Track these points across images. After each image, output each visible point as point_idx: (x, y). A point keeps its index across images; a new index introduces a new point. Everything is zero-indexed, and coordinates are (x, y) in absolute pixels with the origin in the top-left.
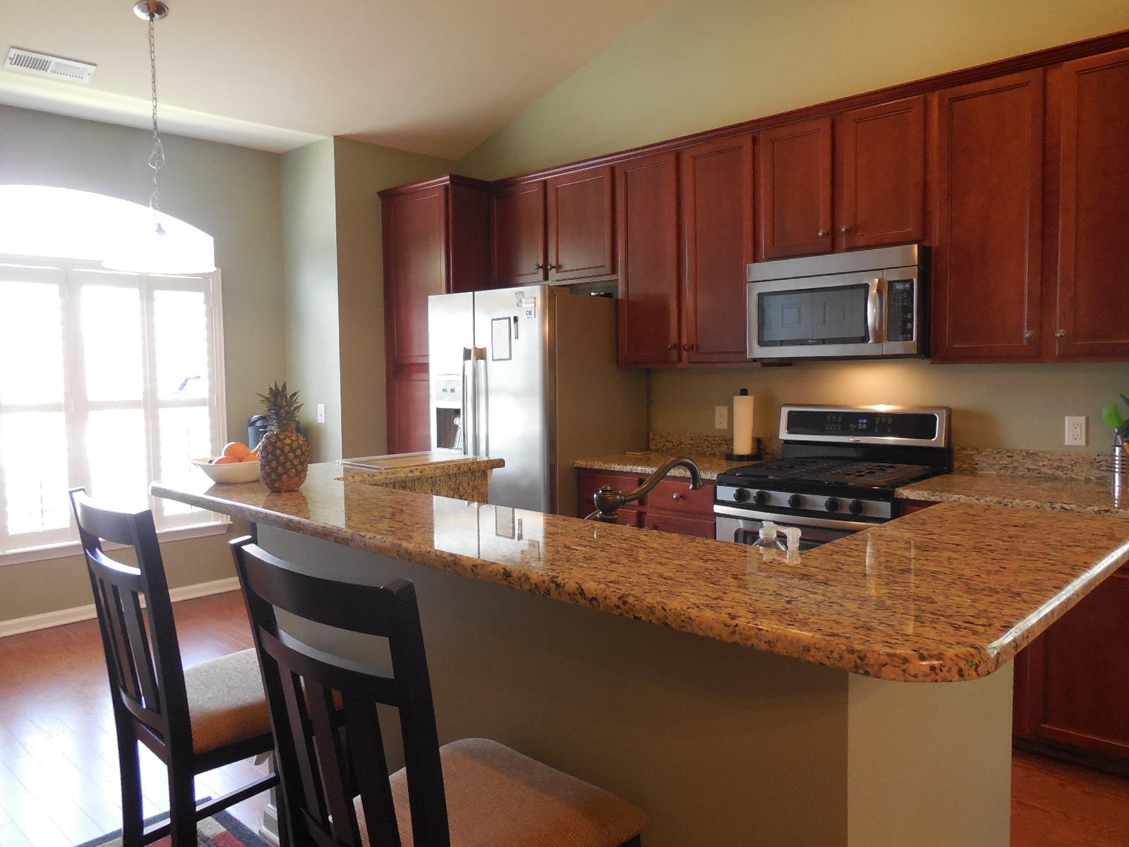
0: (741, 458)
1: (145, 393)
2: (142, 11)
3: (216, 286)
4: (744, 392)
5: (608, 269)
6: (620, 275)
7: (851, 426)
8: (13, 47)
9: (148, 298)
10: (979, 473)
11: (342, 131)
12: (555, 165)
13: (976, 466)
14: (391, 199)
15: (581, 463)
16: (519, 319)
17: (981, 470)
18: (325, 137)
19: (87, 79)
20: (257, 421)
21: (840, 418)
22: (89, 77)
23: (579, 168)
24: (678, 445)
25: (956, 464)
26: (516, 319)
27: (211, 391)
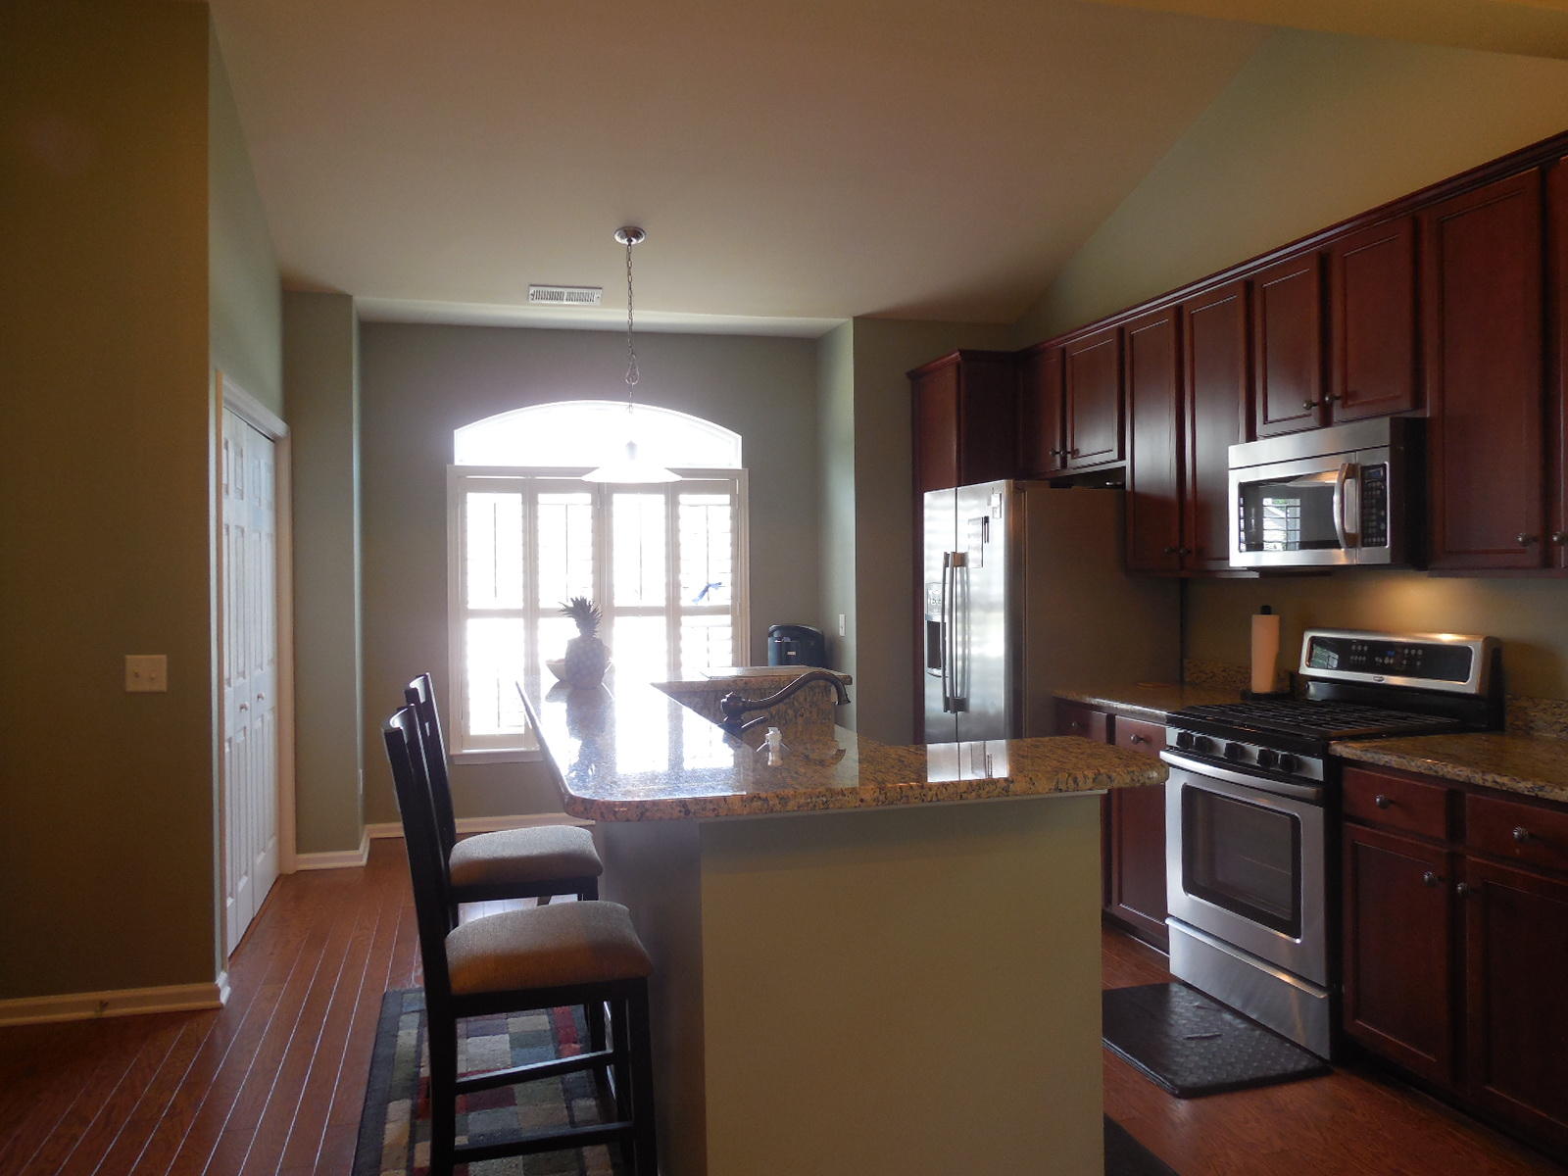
0: (1258, 697)
1: (668, 599)
2: (622, 238)
3: (741, 486)
4: (1266, 610)
5: (1114, 455)
6: (1127, 463)
7: (1377, 659)
8: (532, 285)
9: (672, 505)
10: (1536, 734)
11: (860, 312)
12: (1085, 323)
13: (1532, 725)
14: (918, 378)
15: (1061, 693)
16: (990, 520)
17: (1538, 731)
18: (843, 320)
19: (597, 302)
20: (773, 631)
21: (1366, 648)
22: (599, 300)
23: (1126, 318)
24: (1211, 678)
25: (1508, 719)
26: (986, 520)
27: (734, 598)
